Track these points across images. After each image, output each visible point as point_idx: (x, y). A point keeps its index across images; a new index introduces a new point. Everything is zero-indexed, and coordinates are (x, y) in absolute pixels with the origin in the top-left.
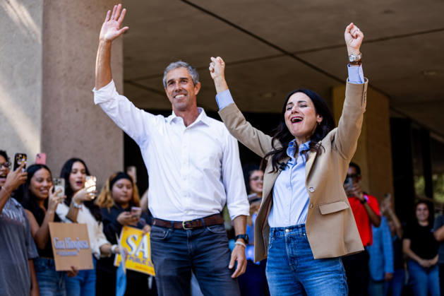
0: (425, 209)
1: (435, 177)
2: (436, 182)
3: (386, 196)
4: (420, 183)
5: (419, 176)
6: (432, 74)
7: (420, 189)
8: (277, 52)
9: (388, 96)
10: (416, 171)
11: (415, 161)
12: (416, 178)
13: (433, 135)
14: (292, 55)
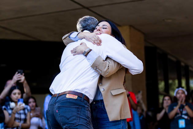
0: (168, 100)
1: (170, 81)
2: (171, 84)
3: (139, 92)
4: (162, 85)
5: (161, 80)
6: (170, 21)
7: (162, 88)
8: (78, 6)
9: (143, 33)
10: (159, 78)
11: (159, 72)
12: (159, 82)
13: (169, 57)
14: (88, 8)
